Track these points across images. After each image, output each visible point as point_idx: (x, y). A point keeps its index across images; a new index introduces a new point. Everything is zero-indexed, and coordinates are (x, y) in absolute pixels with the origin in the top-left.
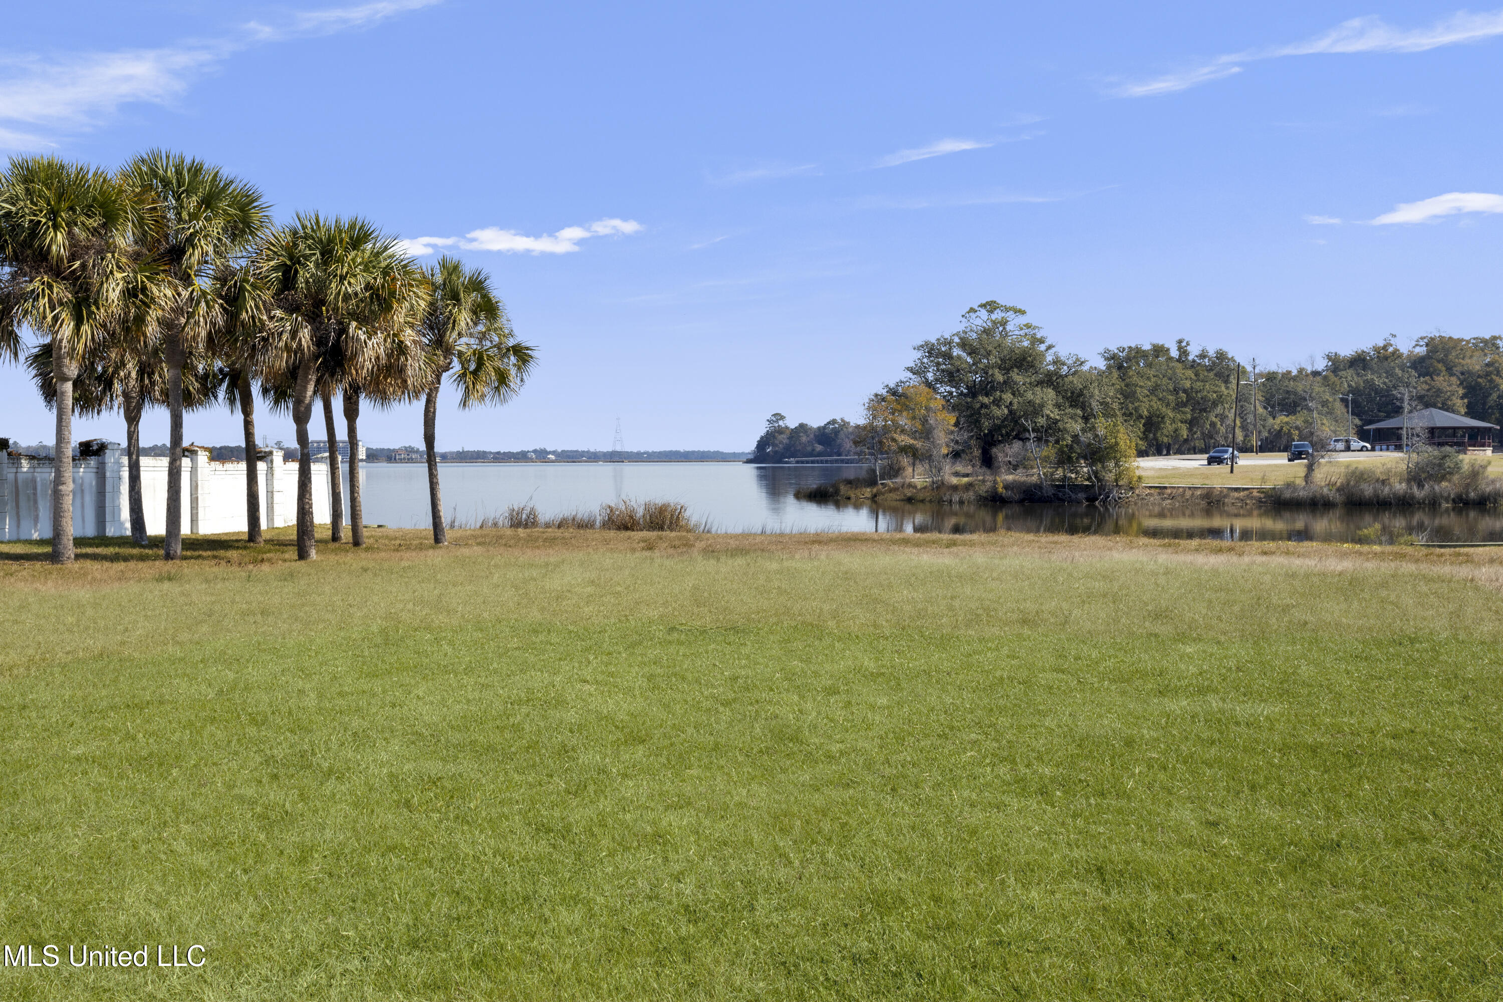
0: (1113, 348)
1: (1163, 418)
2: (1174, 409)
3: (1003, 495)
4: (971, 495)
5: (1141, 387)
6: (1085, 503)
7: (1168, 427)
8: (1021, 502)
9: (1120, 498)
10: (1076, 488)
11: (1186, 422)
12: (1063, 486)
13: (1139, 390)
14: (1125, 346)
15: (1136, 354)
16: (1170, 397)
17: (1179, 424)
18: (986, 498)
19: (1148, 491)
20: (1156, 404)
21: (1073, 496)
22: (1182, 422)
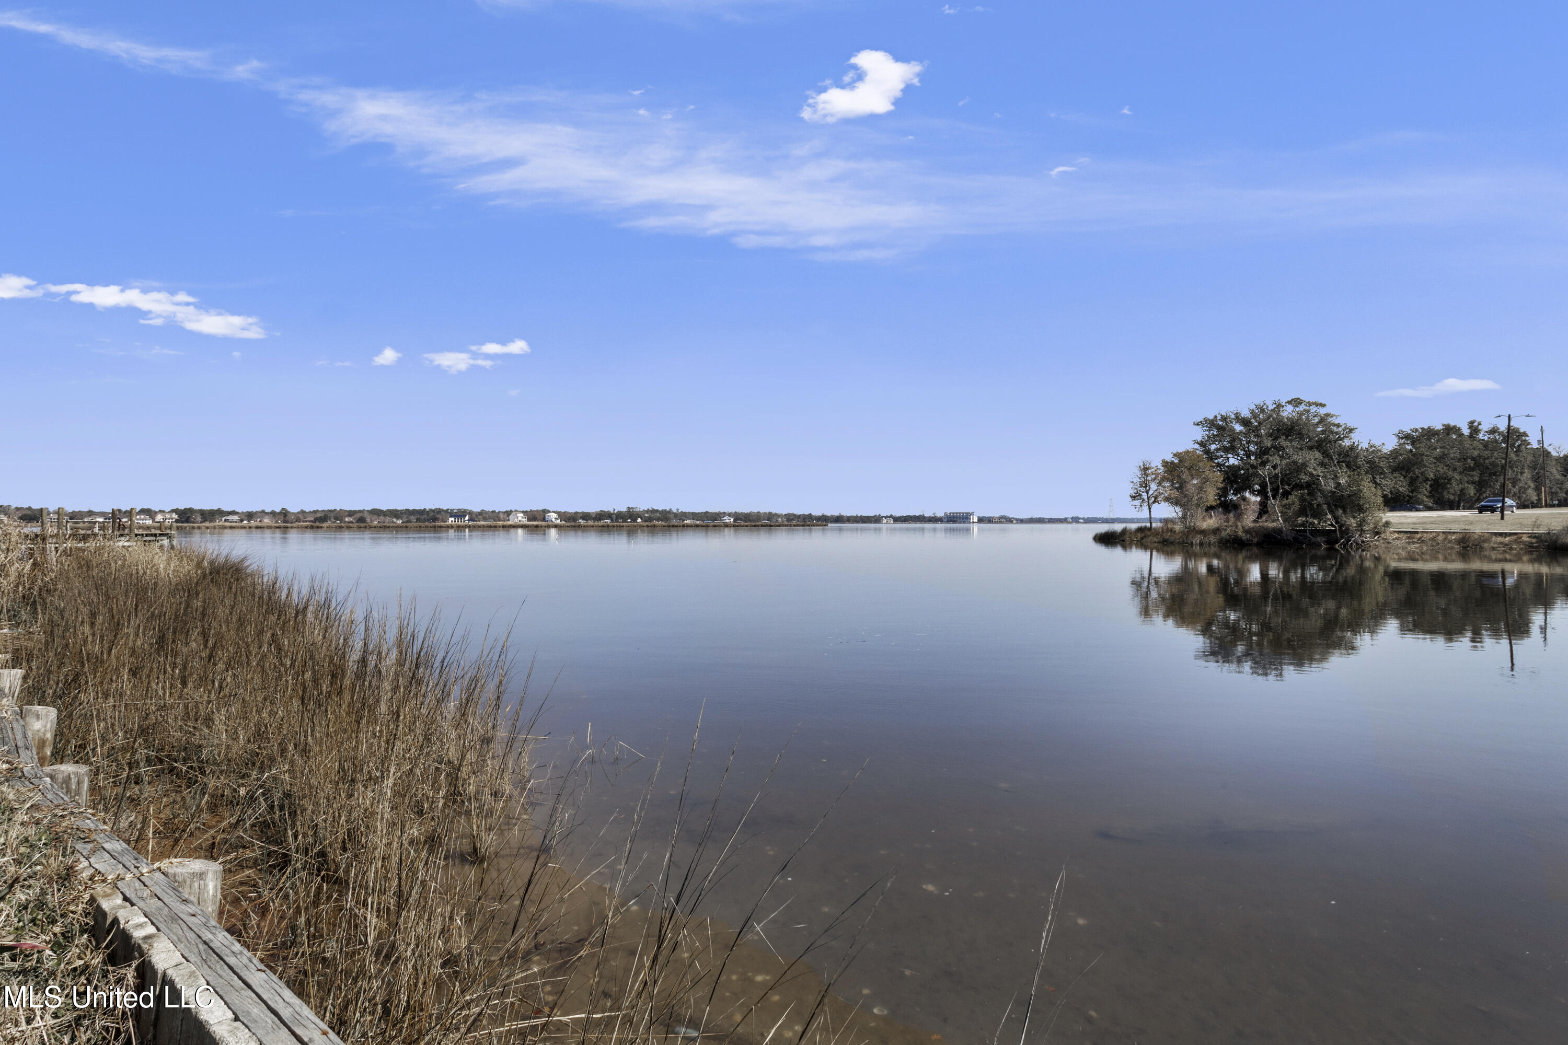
0: (1407, 429)
1: (1450, 480)
2: (1461, 473)
3: (1243, 538)
4: (1213, 539)
5: (1427, 456)
6: (1324, 546)
7: (1455, 487)
8: (1259, 544)
9: (1363, 542)
10: (1316, 532)
11: (1473, 483)
12: (1305, 531)
13: (1425, 458)
14: (1418, 427)
15: (1429, 433)
16: (1457, 464)
17: (1466, 485)
18: (1228, 541)
19: (1397, 535)
20: (1442, 469)
21: (1313, 539)
22: (1468, 483)
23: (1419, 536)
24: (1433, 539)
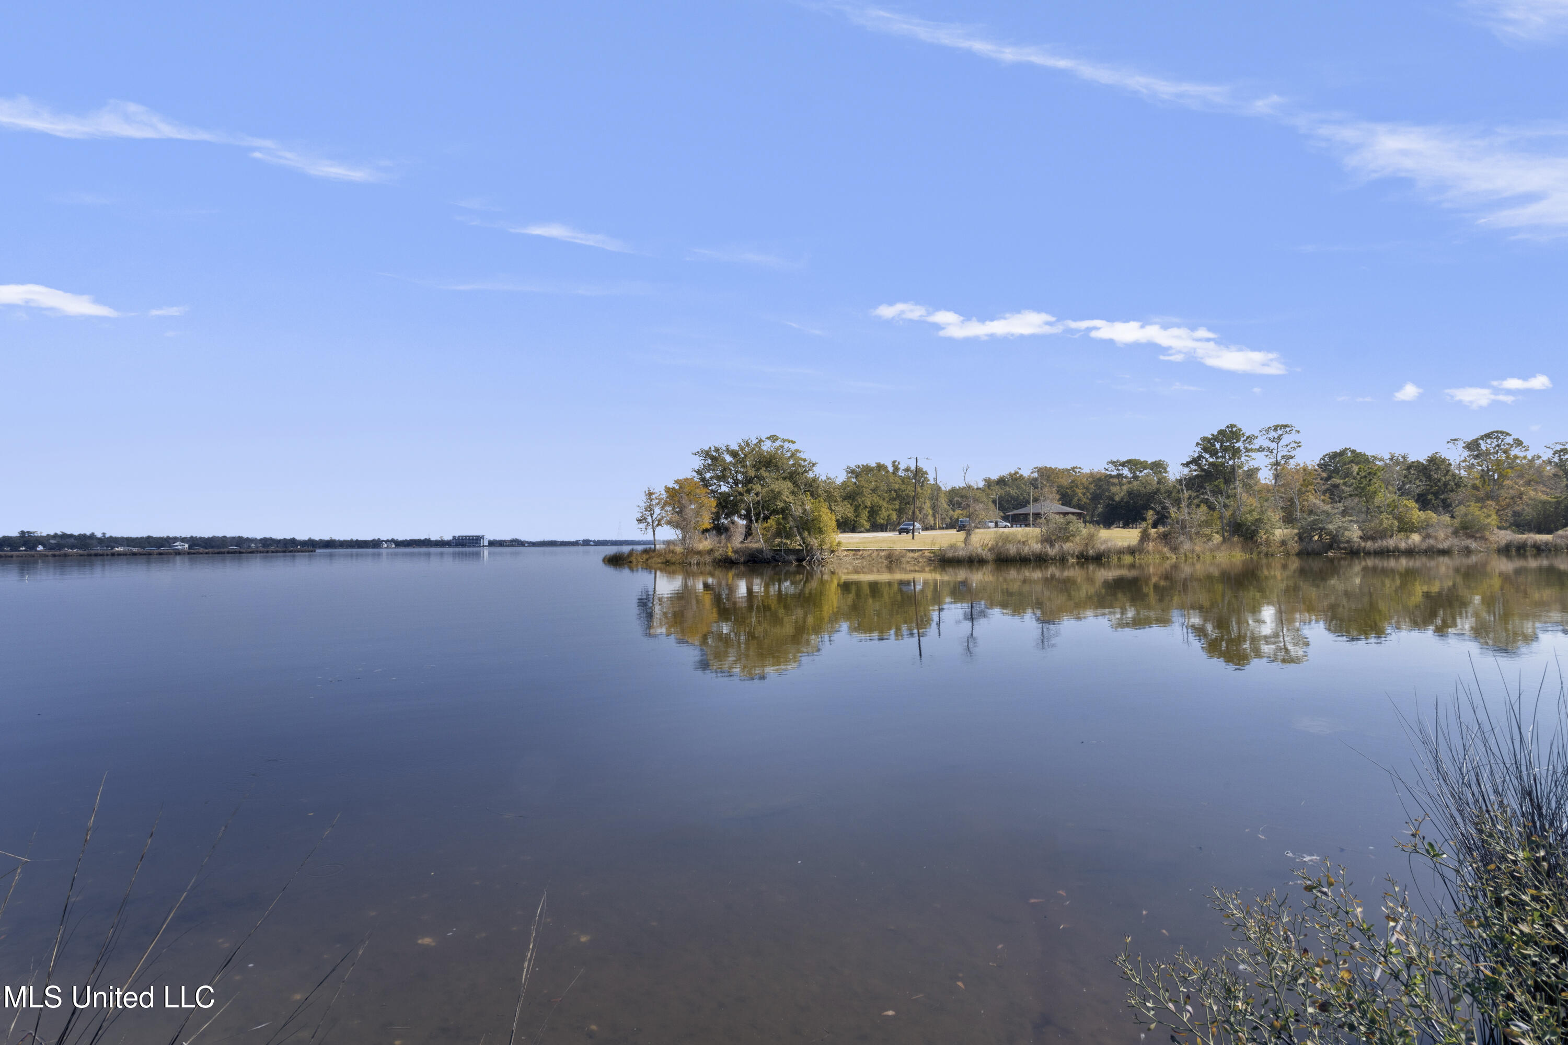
0: (853, 466)
1: (880, 507)
2: (888, 502)
3: (732, 558)
4: (708, 559)
5: (866, 488)
6: (795, 563)
7: (884, 514)
8: (745, 563)
9: (823, 559)
10: (789, 551)
11: (896, 510)
12: (780, 550)
13: (865, 490)
14: (860, 464)
15: (867, 469)
16: (885, 494)
17: (891, 512)
18: (720, 560)
19: (846, 553)
20: (876, 499)
21: (787, 558)
22: (892, 510)
23: (860, 553)
24: (870, 555)
